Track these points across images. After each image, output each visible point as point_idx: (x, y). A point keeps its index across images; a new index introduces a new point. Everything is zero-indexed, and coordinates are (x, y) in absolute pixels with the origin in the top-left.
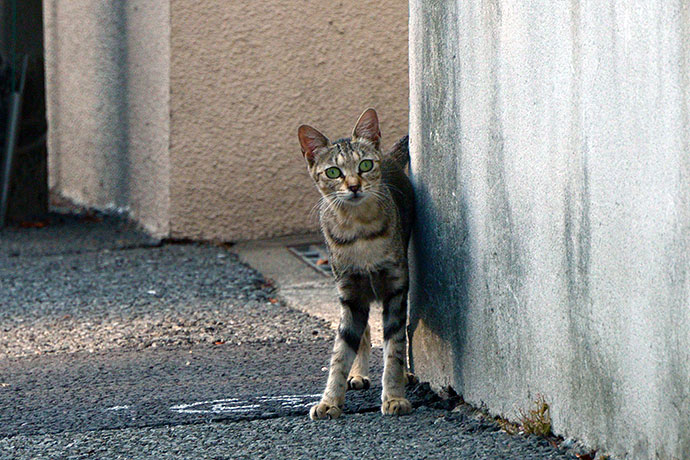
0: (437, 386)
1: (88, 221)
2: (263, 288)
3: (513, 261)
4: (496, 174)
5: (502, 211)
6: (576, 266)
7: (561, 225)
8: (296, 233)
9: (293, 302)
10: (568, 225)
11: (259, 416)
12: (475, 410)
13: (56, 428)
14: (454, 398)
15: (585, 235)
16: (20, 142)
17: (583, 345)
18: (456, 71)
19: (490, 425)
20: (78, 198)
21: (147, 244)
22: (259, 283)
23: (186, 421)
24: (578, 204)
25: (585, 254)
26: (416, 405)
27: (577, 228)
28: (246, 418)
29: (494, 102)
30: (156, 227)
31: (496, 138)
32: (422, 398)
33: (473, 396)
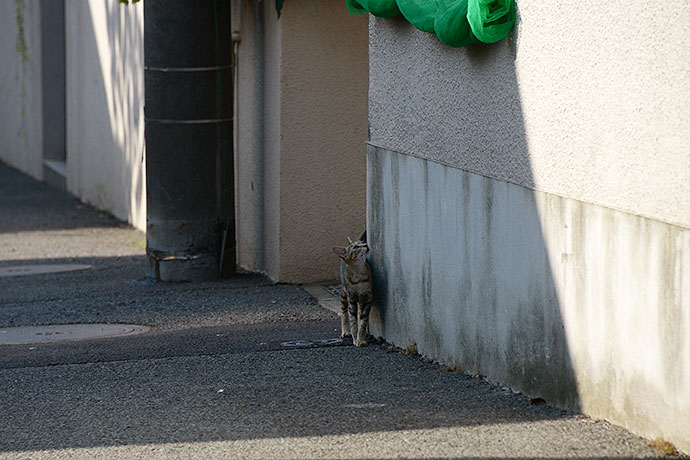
0: (376, 337)
1: (250, 276)
2: (313, 300)
3: (403, 291)
4: (398, 261)
5: (400, 274)
6: (426, 294)
7: (421, 279)
8: (324, 280)
9: (324, 306)
10: (423, 279)
11: (312, 347)
12: (390, 345)
13: (240, 351)
14: (383, 340)
15: (430, 282)
16: (226, 249)
17: (429, 323)
18: (383, 224)
19: (396, 350)
20: (247, 268)
21: (272, 285)
22: (311, 299)
23: (287, 348)
24: (427, 272)
25: (429, 289)
26: (369, 343)
27: (427, 280)
28: (307, 348)
29: (397, 235)
30: (275, 279)
31: (398, 248)
32: (370, 340)
33: (389, 341)
